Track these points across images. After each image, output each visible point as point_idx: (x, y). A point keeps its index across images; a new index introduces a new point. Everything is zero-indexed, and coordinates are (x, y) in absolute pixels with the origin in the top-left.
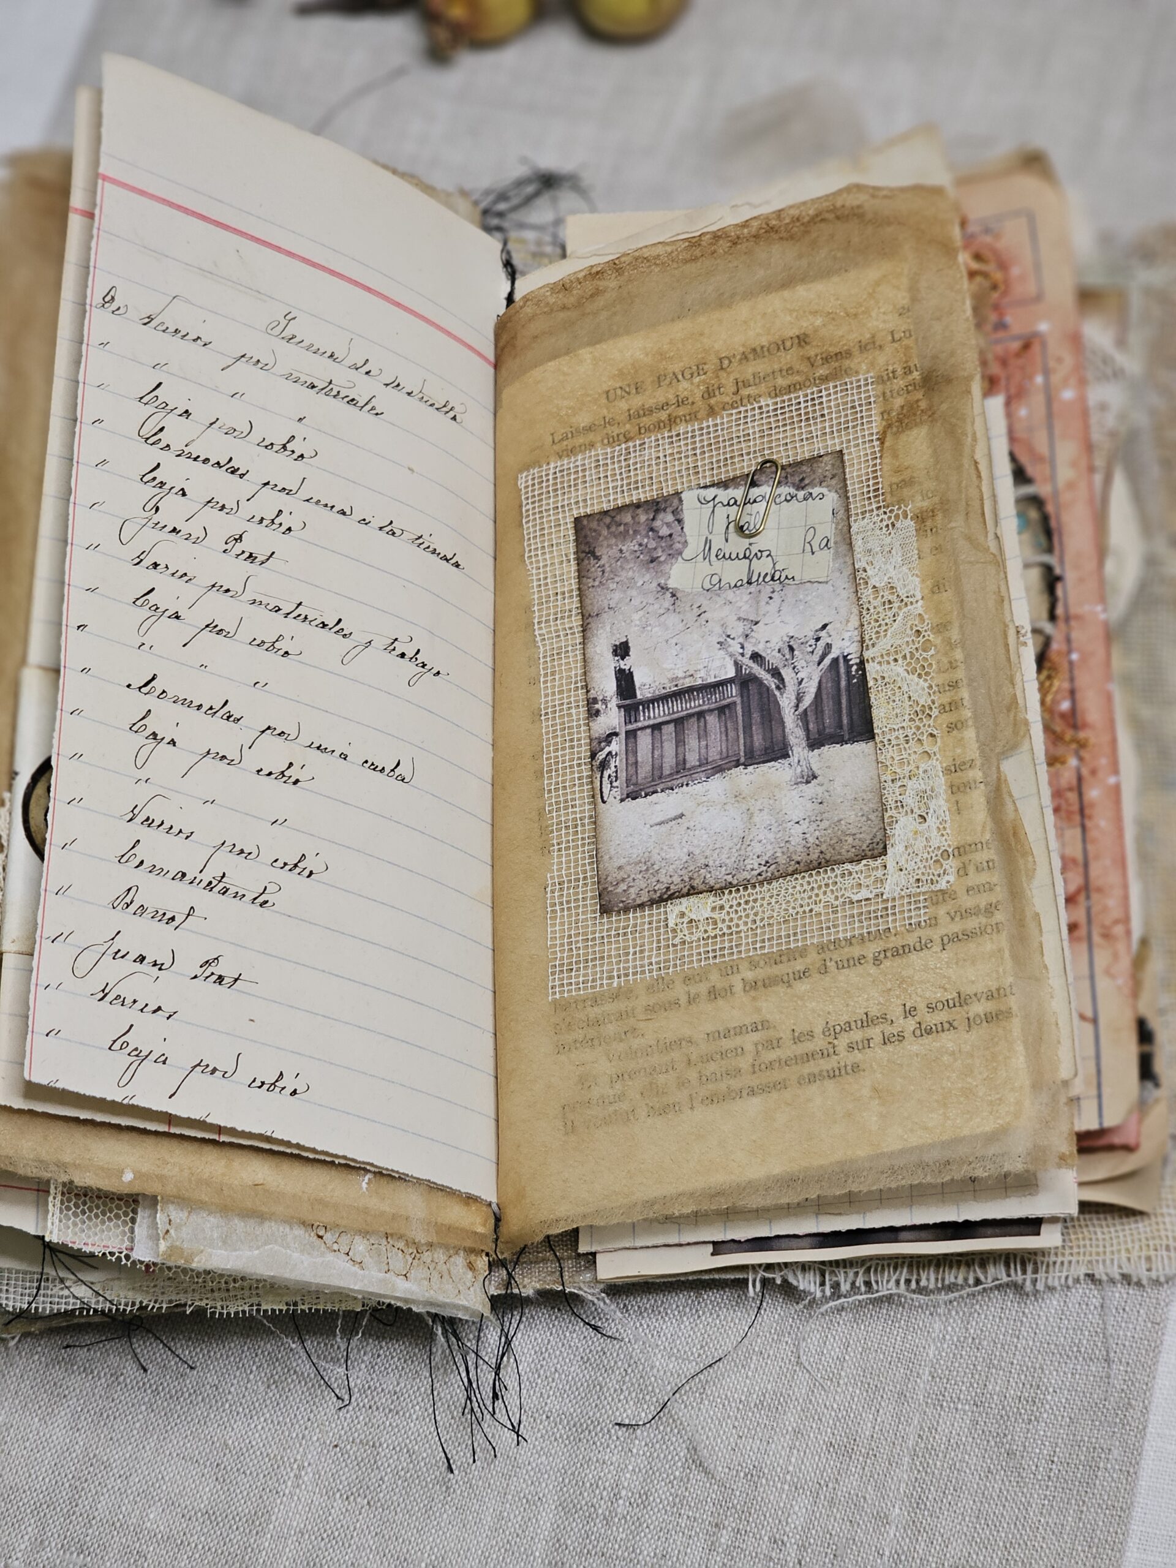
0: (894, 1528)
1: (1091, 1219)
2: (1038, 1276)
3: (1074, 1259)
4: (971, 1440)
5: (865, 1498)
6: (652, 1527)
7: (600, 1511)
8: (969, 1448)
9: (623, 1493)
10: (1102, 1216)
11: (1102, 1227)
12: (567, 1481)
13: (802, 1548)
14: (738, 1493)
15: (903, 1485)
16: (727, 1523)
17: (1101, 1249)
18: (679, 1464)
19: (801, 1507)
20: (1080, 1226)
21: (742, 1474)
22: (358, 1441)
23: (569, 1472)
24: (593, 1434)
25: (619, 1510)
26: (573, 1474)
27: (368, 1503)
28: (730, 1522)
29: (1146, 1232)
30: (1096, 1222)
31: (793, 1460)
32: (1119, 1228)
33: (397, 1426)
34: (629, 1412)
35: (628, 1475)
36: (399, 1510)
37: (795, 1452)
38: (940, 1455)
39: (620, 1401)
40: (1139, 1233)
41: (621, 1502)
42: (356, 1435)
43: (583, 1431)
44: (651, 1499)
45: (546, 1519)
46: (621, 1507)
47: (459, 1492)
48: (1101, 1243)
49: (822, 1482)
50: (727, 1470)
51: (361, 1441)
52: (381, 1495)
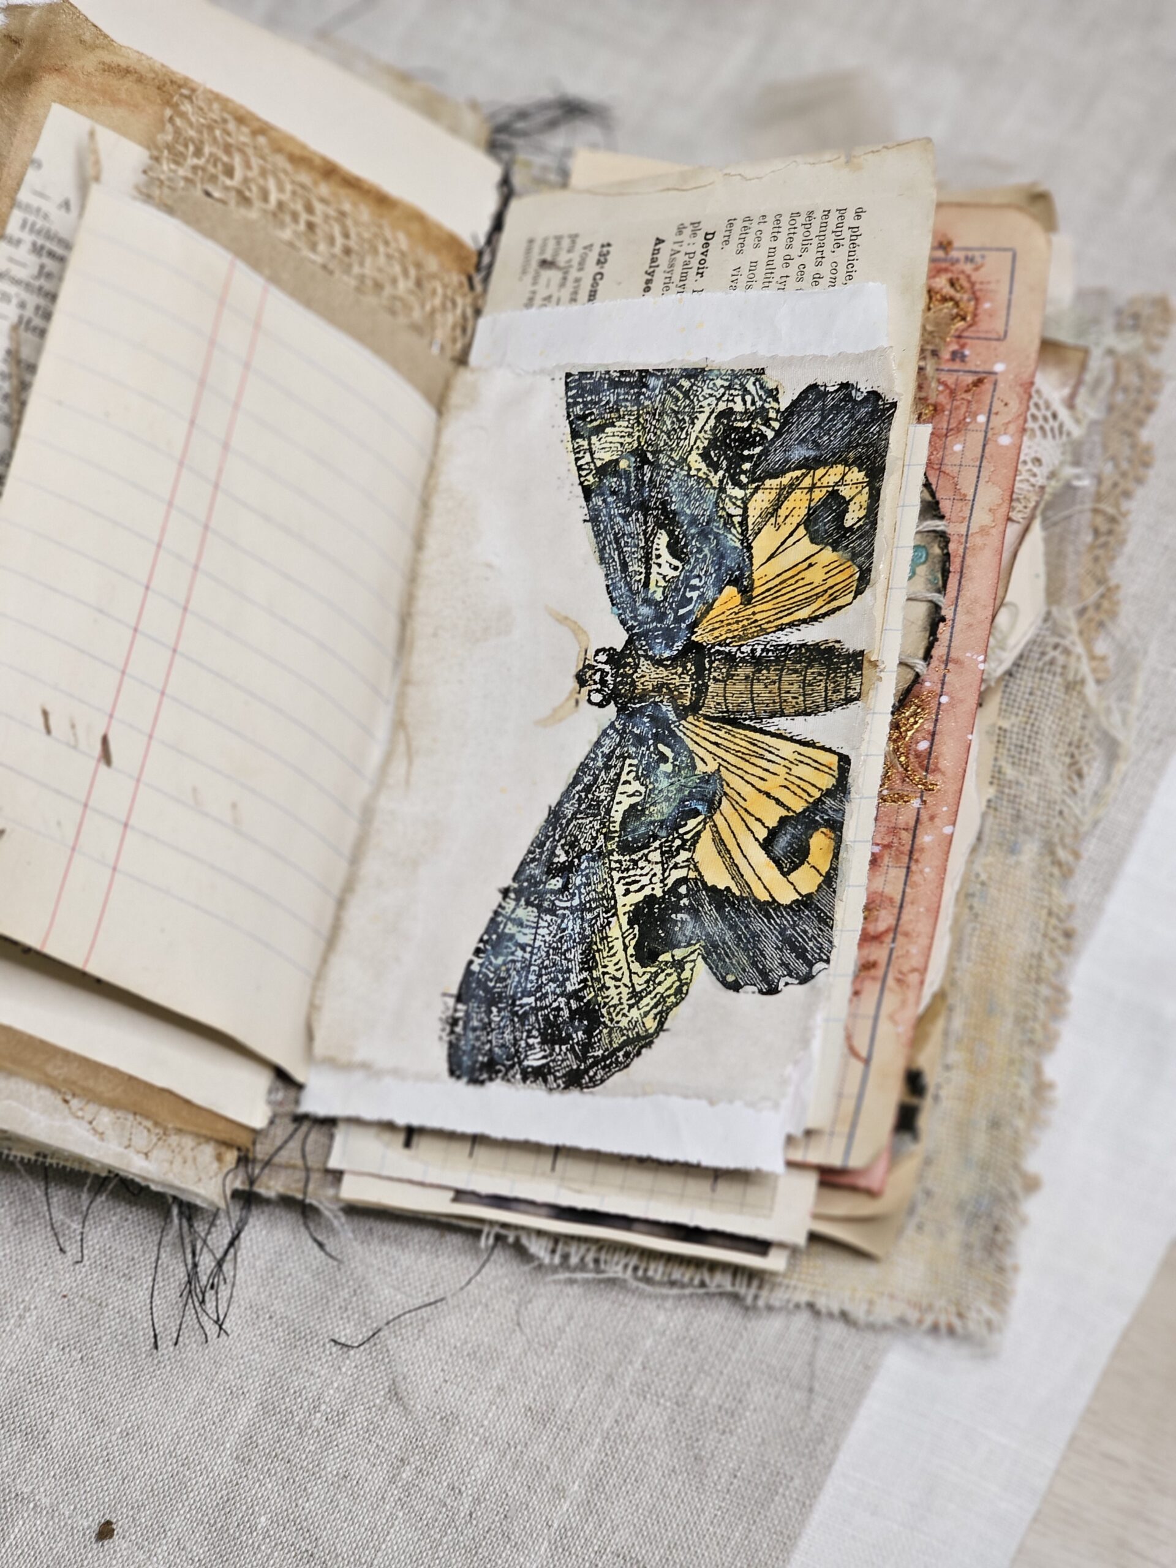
2: (761, 1293)
3: (800, 1285)
4: (664, 1436)
5: (548, 1468)
6: (341, 1447)
7: (297, 1419)
8: (660, 1443)
12: (273, 1382)
13: (477, 1501)
14: (430, 1434)
15: (588, 1464)
16: (412, 1460)
18: (382, 1393)
19: (485, 1461)
21: (438, 1417)
22: (86, 1296)
23: (277, 1375)
24: (309, 1344)
25: (315, 1423)
26: (280, 1377)
27: (82, 1358)
28: (415, 1460)
31: (490, 1415)
33: (127, 1291)
34: (348, 1331)
36: (108, 1371)
37: (494, 1408)
38: (631, 1444)
39: (342, 1318)
41: (318, 1415)
42: (86, 1290)
43: (300, 1339)
46: (318, 1420)
47: (169, 1368)
49: (512, 1443)
50: (425, 1410)
51: (89, 1298)
52: (96, 1353)
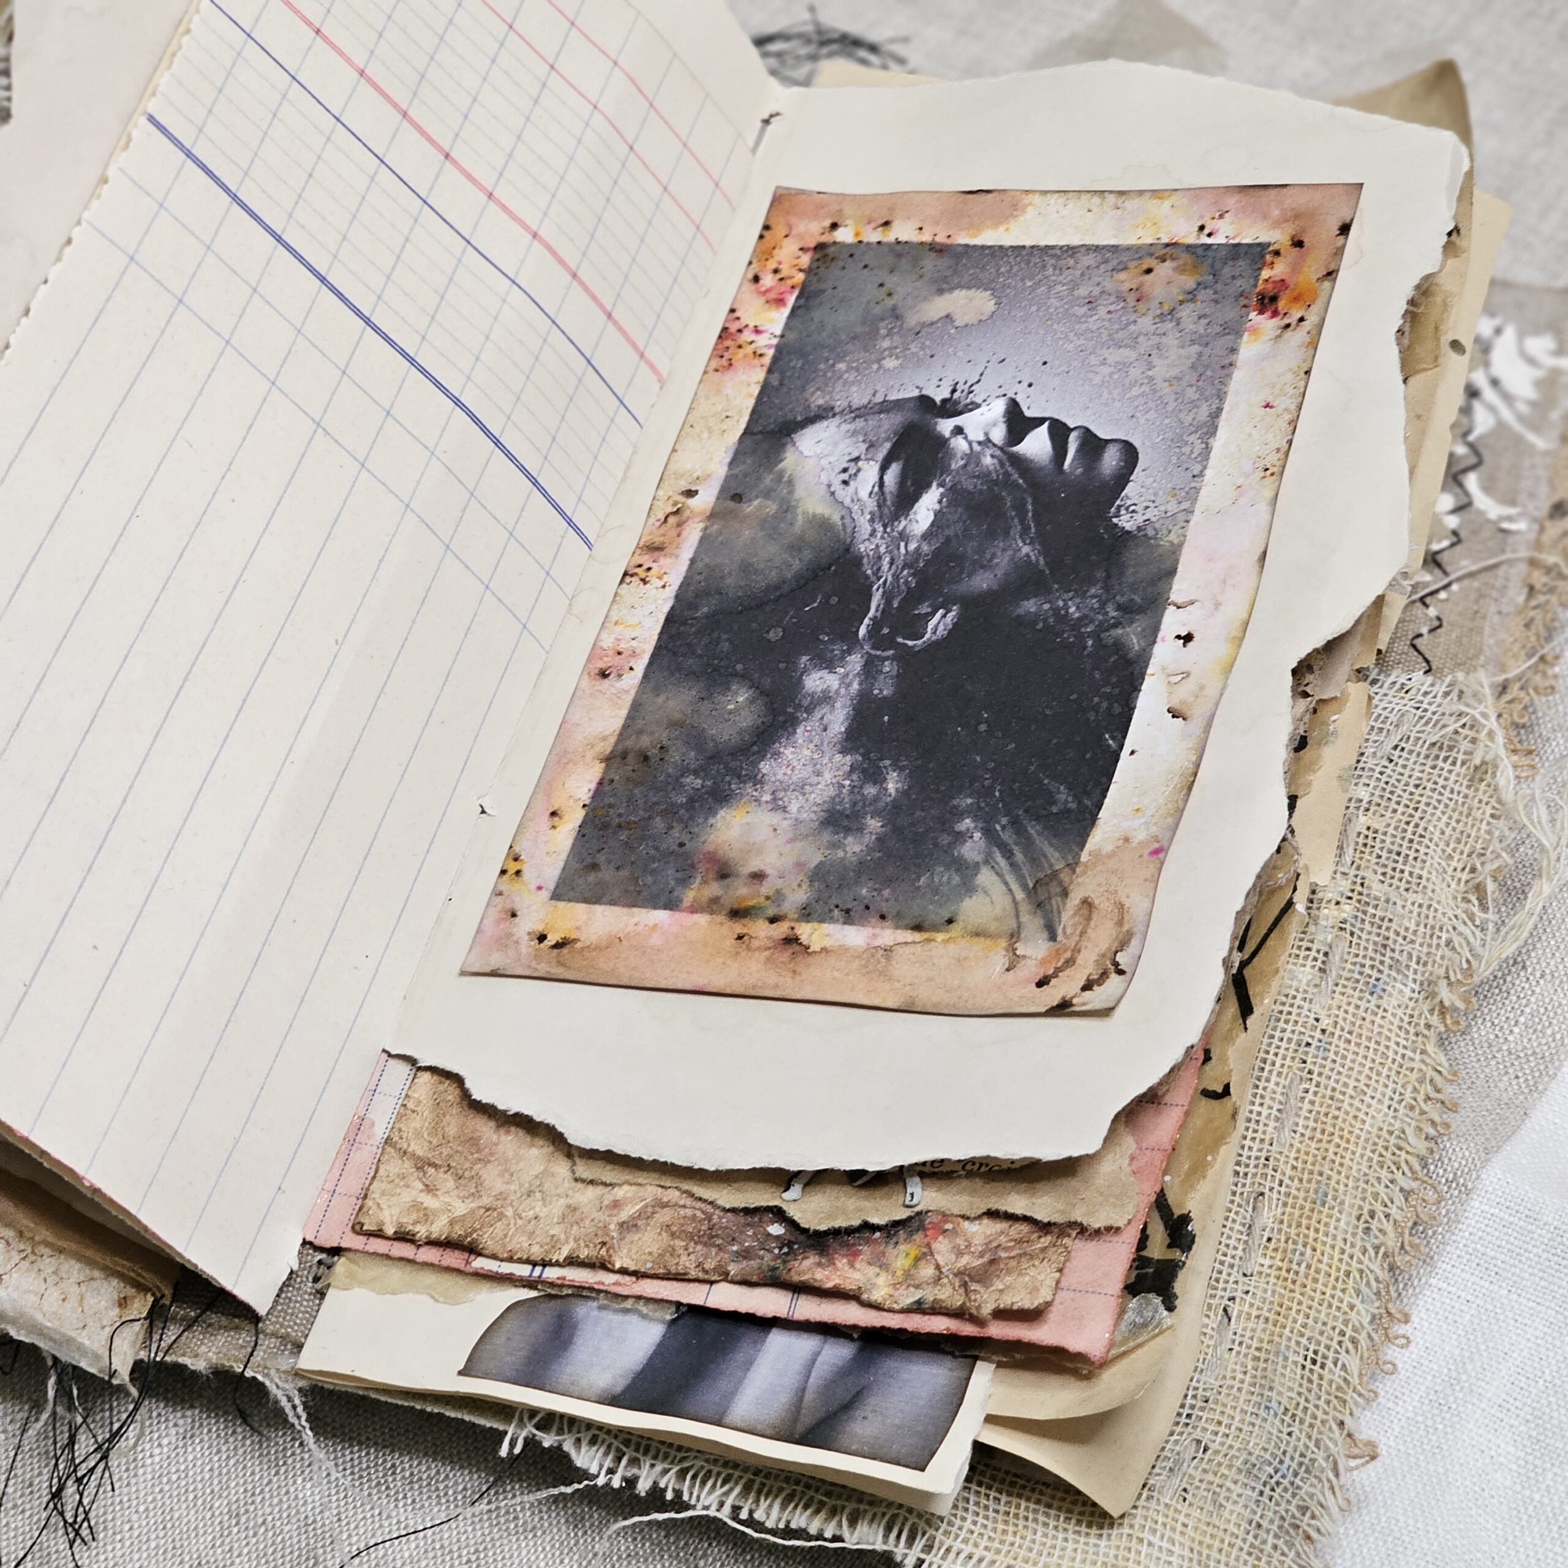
1: (1035, 1511)
2: (928, 1559)
3: (989, 1556)
10: (1053, 1512)
11: (1046, 1525)
17: (1033, 1555)
20: (1016, 1516)
29: (1106, 1555)
30: (1041, 1518)
32: (1071, 1536)
40: (1097, 1554)
48: (1036, 1547)
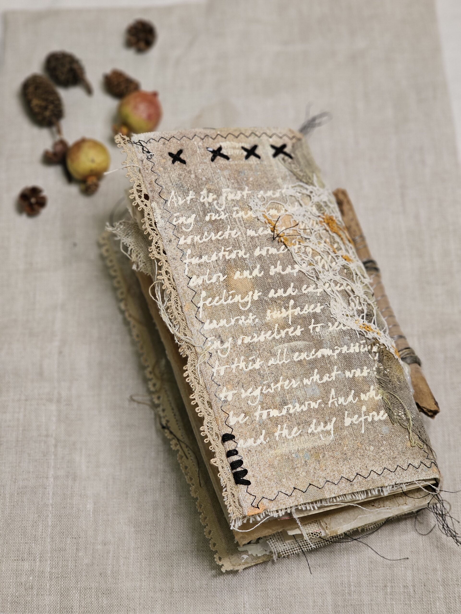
0: (439, 572)
9: (352, 584)
35: (352, 578)
44: (362, 583)
45: (329, 598)
